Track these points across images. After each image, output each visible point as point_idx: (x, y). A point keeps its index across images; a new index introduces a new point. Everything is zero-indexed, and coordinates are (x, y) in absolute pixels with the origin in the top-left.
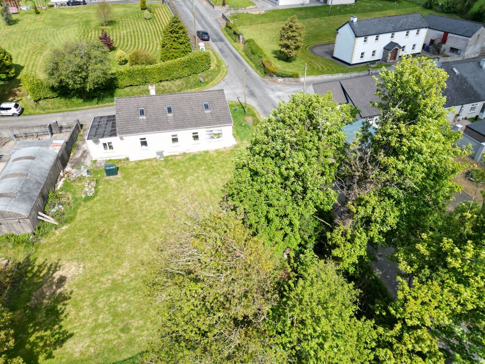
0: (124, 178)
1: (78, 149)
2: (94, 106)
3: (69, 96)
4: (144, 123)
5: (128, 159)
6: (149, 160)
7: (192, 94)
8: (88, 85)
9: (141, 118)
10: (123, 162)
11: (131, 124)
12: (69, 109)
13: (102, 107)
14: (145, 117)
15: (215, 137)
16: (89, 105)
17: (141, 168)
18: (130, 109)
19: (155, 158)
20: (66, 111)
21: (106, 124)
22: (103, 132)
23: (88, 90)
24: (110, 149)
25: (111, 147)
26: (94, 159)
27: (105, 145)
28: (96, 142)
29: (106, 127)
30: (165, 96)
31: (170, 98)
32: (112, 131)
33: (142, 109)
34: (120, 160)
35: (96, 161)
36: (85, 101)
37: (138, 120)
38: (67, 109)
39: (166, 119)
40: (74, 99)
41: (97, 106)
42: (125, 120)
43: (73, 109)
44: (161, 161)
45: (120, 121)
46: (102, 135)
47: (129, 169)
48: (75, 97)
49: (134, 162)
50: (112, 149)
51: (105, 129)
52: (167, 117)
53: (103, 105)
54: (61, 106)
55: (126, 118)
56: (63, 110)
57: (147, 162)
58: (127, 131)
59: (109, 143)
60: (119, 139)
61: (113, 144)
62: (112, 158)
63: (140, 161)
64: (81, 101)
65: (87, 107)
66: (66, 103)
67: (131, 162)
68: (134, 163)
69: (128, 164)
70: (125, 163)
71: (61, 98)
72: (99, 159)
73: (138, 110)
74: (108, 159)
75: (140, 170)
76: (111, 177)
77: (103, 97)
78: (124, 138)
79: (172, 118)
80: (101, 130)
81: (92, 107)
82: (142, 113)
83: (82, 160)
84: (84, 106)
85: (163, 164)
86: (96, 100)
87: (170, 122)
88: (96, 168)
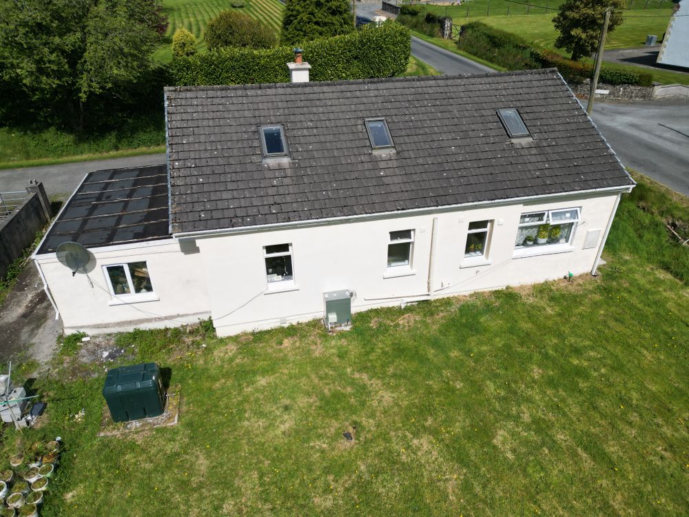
0: (196, 430)
1: (21, 288)
2: (105, 154)
3: (34, 126)
4: (287, 181)
5: (207, 327)
6: (292, 331)
7: (449, 82)
8: (83, 82)
9: (271, 162)
10: (189, 340)
11: (230, 186)
12: (31, 162)
13: (128, 156)
14: (285, 161)
15: (542, 241)
16: (90, 151)
17: (264, 372)
18: (227, 130)
19: (315, 324)
20: (21, 166)
21: (130, 195)
22: (112, 222)
23: (83, 96)
24: (138, 290)
25: (143, 283)
26: (68, 332)
27: (116, 273)
28: (80, 262)
29: (126, 203)
30: (353, 87)
31: (372, 93)
32: (149, 216)
33: (274, 128)
34: (177, 333)
35: (77, 338)
36: (80, 140)
37: (260, 168)
38: (25, 162)
39: (369, 166)
40: (49, 135)
41: (113, 153)
42: (208, 171)
43: (45, 160)
44: (342, 335)
45: (187, 172)
46: (105, 235)
47: (215, 379)
48: (53, 129)
49: (235, 339)
50: (149, 289)
51: (125, 208)
52: (375, 161)
53: (130, 151)
54: (9, 151)
55: (213, 162)
56: (11, 163)
57: (287, 343)
58: (216, 215)
59: (135, 267)
60: (177, 247)
61: (152, 272)
62: (144, 327)
63: (259, 336)
64: (68, 139)
65: (85, 156)
66: (24, 144)
67: (222, 341)
68: (233, 348)
69: (209, 350)
70: (198, 345)
71: (10, 132)
72: (90, 332)
73: (257, 132)
74: (131, 329)
75: (262, 381)
76: (135, 424)
77: (134, 130)
78: (199, 243)
79: (395, 164)
80: (105, 216)
81: (98, 155)
82: (274, 144)
83: (24, 335)
84: (74, 154)
85: (354, 349)
86: (111, 138)
87: (386, 180)
88: (74, 373)
